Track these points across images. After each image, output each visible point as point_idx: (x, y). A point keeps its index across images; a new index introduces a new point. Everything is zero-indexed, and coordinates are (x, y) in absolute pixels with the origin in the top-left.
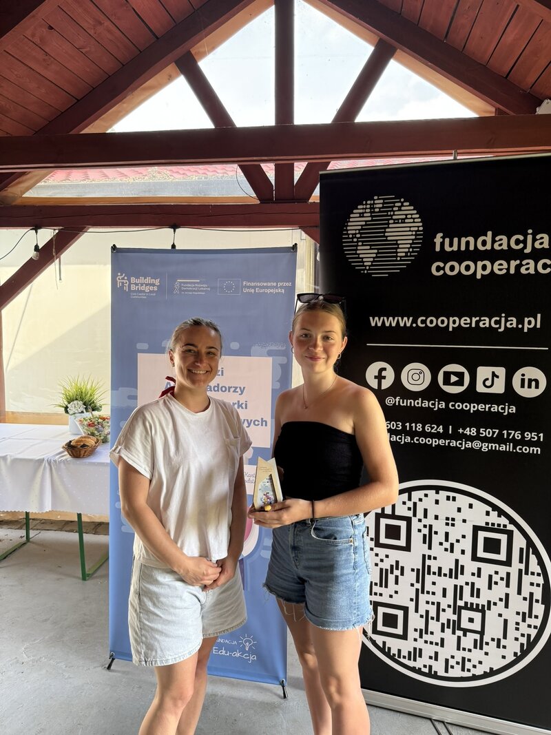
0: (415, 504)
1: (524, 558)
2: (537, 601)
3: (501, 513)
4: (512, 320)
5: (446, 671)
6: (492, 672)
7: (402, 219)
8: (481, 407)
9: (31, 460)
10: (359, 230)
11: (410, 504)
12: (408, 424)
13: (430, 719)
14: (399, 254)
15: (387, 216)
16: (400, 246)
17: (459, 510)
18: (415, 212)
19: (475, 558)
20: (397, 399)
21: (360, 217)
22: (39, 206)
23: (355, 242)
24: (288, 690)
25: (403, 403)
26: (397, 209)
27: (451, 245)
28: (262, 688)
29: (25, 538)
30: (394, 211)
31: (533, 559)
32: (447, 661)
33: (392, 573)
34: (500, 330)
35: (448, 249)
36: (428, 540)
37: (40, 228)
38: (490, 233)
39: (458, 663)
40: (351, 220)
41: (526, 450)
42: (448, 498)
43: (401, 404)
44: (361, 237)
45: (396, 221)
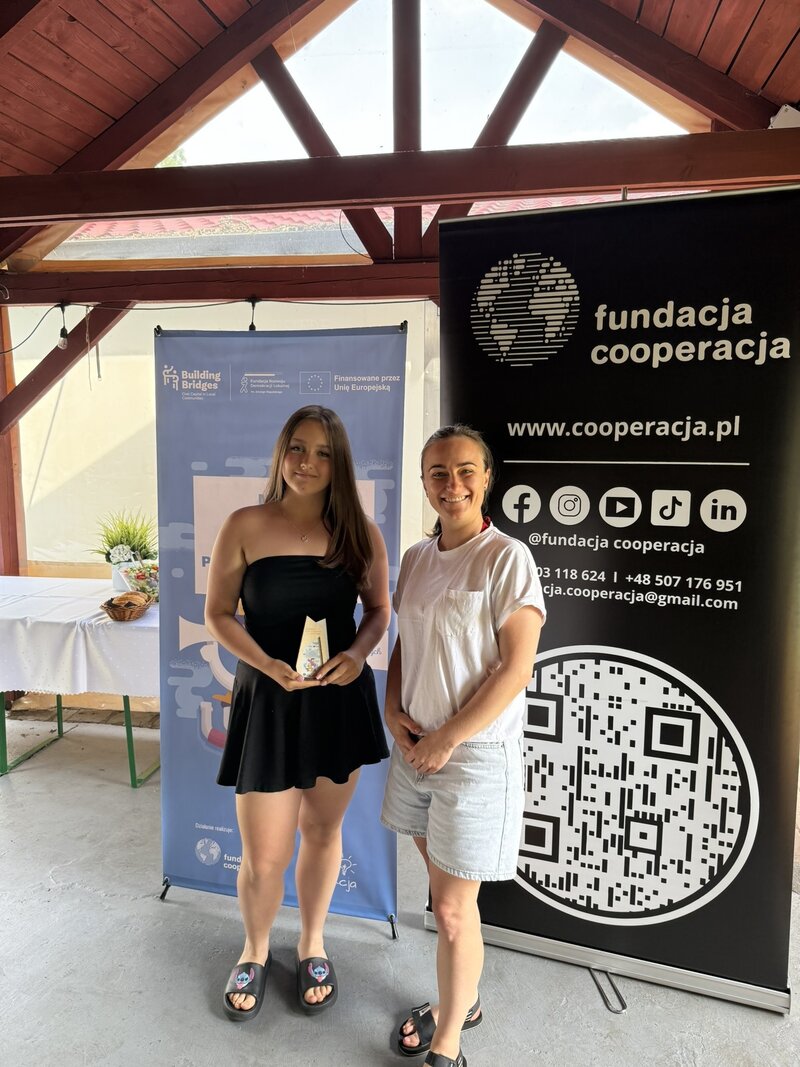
1: (714, 752)
2: (732, 810)
3: (684, 690)
4: (700, 425)
5: (610, 904)
6: (672, 906)
7: (551, 286)
8: (657, 546)
9: (58, 624)
10: (493, 301)
11: (561, 678)
12: (558, 570)
13: (589, 969)
14: (547, 335)
15: (531, 281)
16: (549, 324)
18: (569, 275)
19: (648, 751)
20: (545, 537)
21: (494, 283)
22: (66, 273)
23: (488, 319)
24: (398, 928)
25: (552, 541)
26: (544, 271)
27: (618, 321)
28: (364, 926)
29: (56, 733)
30: (540, 275)
31: (727, 752)
32: (611, 890)
33: (537, 771)
34: (683, 439)
35: (613, 326)
36: (585, 727)
37: (68, 303)
38: (671, 304)
39: (625, 893)
40: (482, 287)
41: (718, 604)
42: (612, 670)
43: (550, 543)
44: (496, 312)
45: (544, 288)
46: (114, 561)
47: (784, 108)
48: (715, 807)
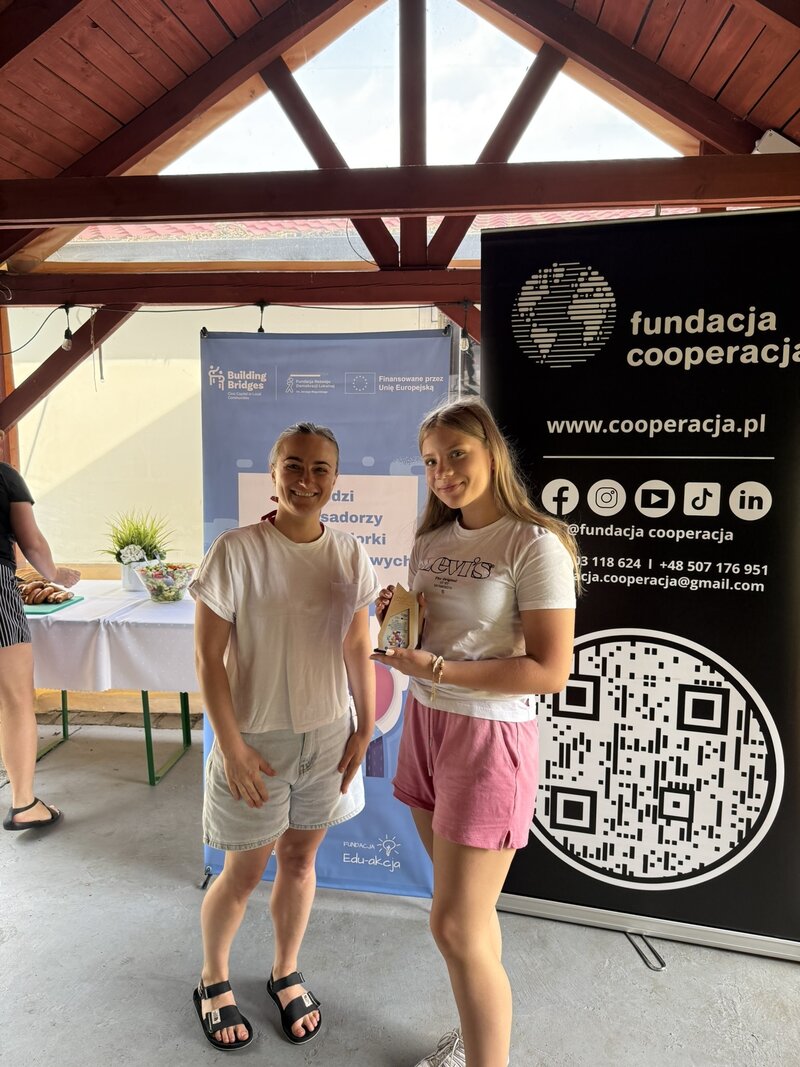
0: (604, 660)
1: (743, 723)
2: (759, 776)
3: (715, 667)
4: (729, 423)
5: (645, 870)
6: (703, 869)
7: (590, 293)
8: (689, 534)
10: (533, 307)
11: (598, 660)
12: (596, 559)
13: (625, 933)
14: (585, 339)
15: (570, 288)
16: (587, 328)
17: (661, 665)
18: (606, 284)
19: (681, 726)
20: (582, 527)
21: (535, 290)
22: (69, 275)
23: (528, 323)
25: (590, 531)
26: (582, 279)
27: (652, 326)
28: (407, 904)
29: (62, 735)
30: (579, 283)
31: (754, 724)
32: (646, 858)
33: (575, 748)
34: (713, 436)
35: (648, 331)
36: (621, 705)
37: (73, 306)
38: (701, 312)
39: (659, 860)
40: (523, 294)
41: (746, 587)
42: (647, 651)
43: (587, 533)
44: (536, 317)
45: (582, 296)
46: (126, 561)
47: (769, 132)
48: (744, 774)
